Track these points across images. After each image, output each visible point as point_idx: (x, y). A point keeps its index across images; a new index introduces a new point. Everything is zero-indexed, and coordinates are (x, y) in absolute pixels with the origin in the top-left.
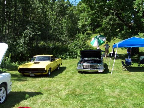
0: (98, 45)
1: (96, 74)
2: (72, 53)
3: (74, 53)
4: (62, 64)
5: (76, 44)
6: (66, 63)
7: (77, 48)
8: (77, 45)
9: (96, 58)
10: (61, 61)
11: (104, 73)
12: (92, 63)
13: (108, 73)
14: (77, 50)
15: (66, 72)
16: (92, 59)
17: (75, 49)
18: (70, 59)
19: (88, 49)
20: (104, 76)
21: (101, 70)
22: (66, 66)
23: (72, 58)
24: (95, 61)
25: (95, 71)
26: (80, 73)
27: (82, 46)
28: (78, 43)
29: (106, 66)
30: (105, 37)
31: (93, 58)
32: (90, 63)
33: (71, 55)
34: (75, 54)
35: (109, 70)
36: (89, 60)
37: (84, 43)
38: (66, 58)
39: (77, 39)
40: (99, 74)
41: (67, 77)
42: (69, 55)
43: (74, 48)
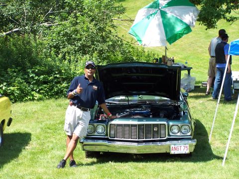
0: (162, 41)
1: (161, 165)
2: (49, 73)
3: (60, 73)
4: (10, 121)
5: (66, 35)
6: (26, 115)
7: (69, 53)
8: (69, 39)
9: (157, 98)
10: (7, 107)
11: (195, 161)
12: (146, 116)
13: (210, 159)
14: (70, 61)
15: (33, 153)
16: (144, 103)
17: (64, 58)
18: (40, 99)
19: (120, 57)
20: (194, 172)
21: (183, 148)
22: (28, 130)
23: (51, 96)
24: (156, 111)
25: (155, 151)
26: (95, 160)
27: (93, 42)
28: (72, 29)
29: (200, 132)
30: (192, 8)
31: (146, 98)
32: (139, 120)
33: (45, 82)
34: (64, 80)
35: (212, 147)
36: (130, 107)
37: (101, 30)
38: (26, 95)
39: (69, 13)
40: (175, 164)
41: (45, 173)
42: (38, 83)
43: (57, 53)
